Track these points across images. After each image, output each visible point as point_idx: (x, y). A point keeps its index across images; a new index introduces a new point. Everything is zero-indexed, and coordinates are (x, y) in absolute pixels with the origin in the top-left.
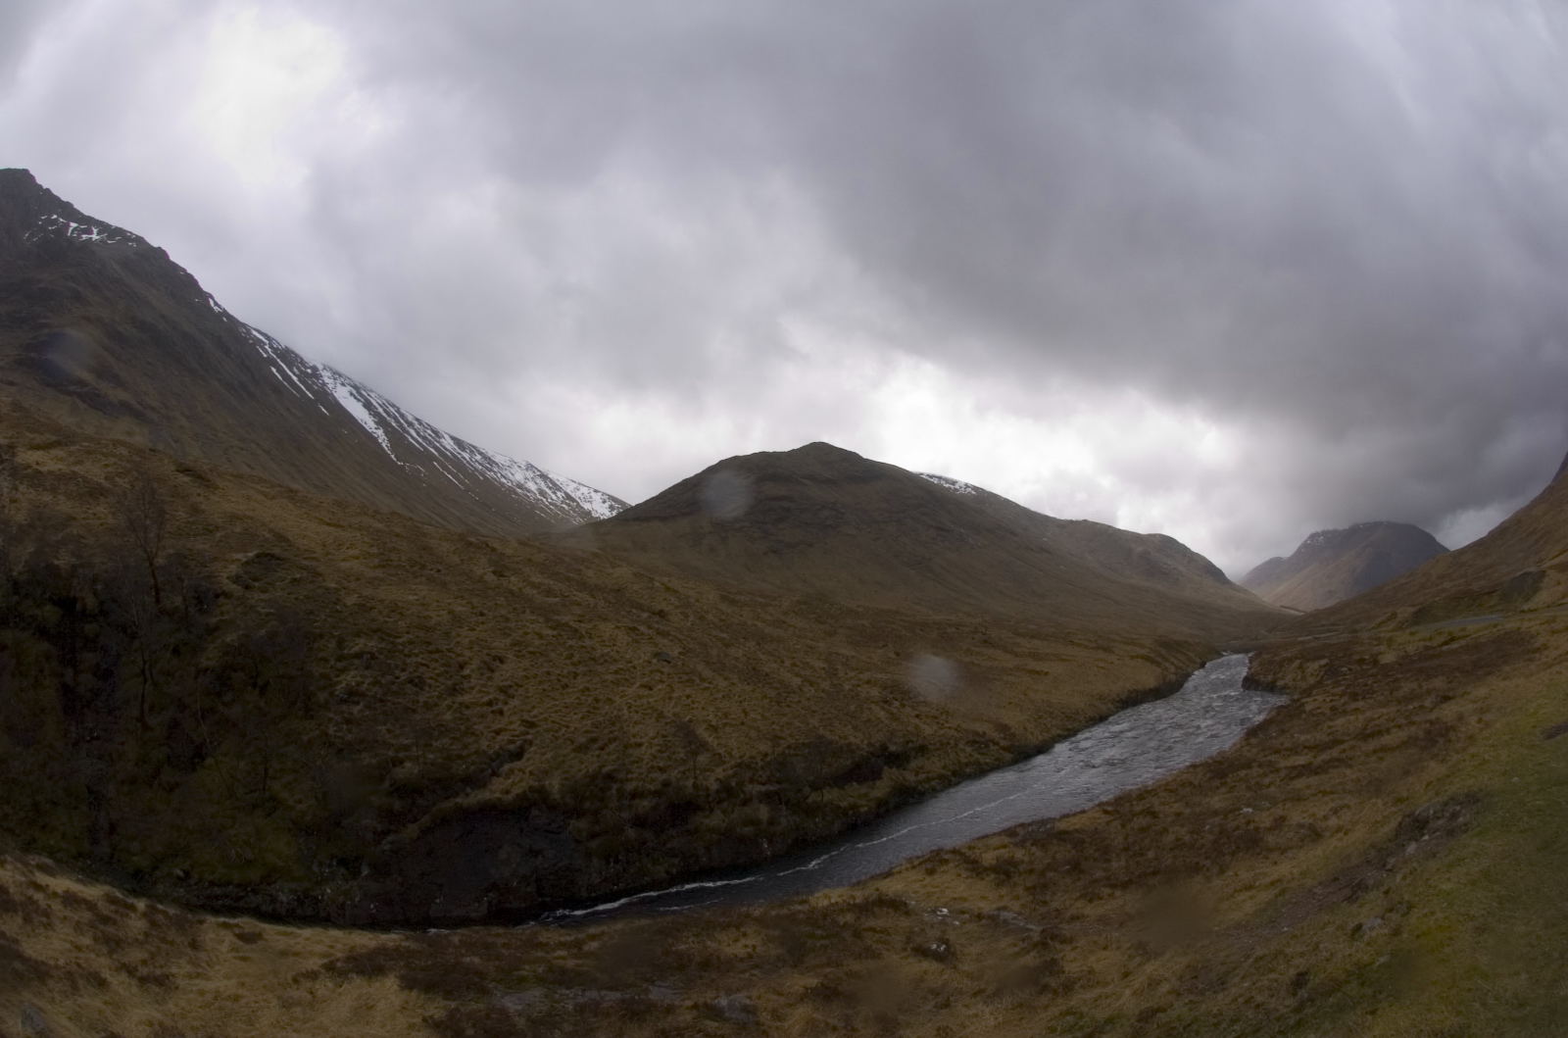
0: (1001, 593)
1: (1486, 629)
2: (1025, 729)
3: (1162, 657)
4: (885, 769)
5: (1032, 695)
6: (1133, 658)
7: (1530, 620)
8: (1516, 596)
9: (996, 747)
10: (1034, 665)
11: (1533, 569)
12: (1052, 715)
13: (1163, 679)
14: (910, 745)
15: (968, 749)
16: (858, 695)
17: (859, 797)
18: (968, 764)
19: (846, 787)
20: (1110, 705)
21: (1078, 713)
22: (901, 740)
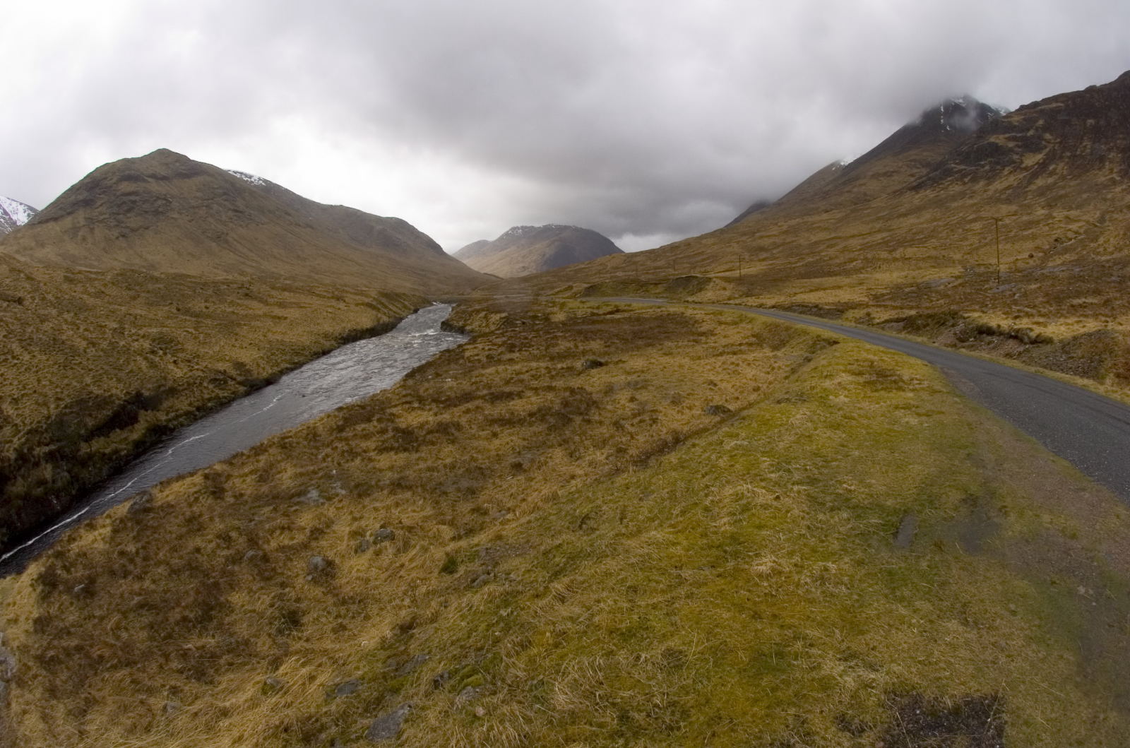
0: (275, 257)
1: (651, 308)
2: (258, 365)
3: (382, 304)
4: (142, 412)
5: (270, 335)
6: (357, 305)
7: (694, 309)
8: (681, 290)
9: (233, 383)
10: (278, 311)
11: (698, 275)
12: (283, 352)
13: (378, 321)
14: (162, 389)
15: (211, 386)
16: (129, 349)
17: (120, 442)
18: (209, 400)
19: (111, 434)
20: (333, 342)
21: (305, 349)
22: (155, 385)
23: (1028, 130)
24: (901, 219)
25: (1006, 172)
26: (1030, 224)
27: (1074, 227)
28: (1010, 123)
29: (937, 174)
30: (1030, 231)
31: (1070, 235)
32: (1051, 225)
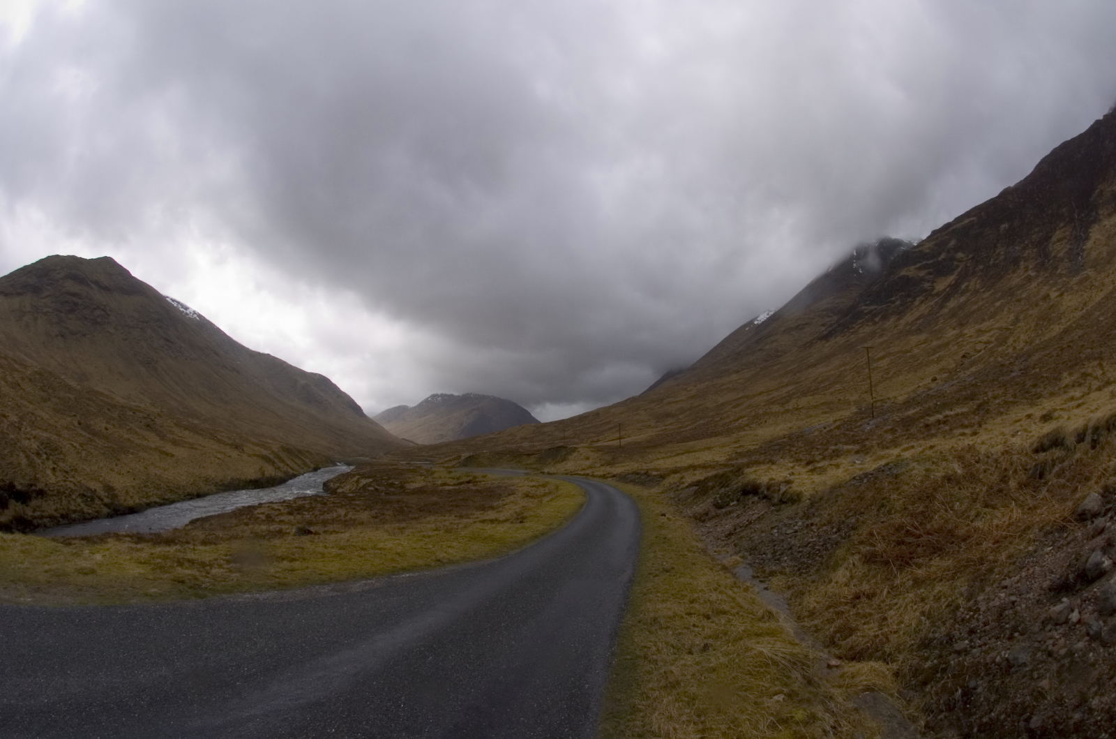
10: (169, 448)
23: (940, 254)
24: (810, 370)
25: (917, 303)
26: (937, 349)
27: (985, 337)
28: (921, 252)
29: (848, 319)
30: (938, 355)
31: (979, 346)
32: (960, 343)
